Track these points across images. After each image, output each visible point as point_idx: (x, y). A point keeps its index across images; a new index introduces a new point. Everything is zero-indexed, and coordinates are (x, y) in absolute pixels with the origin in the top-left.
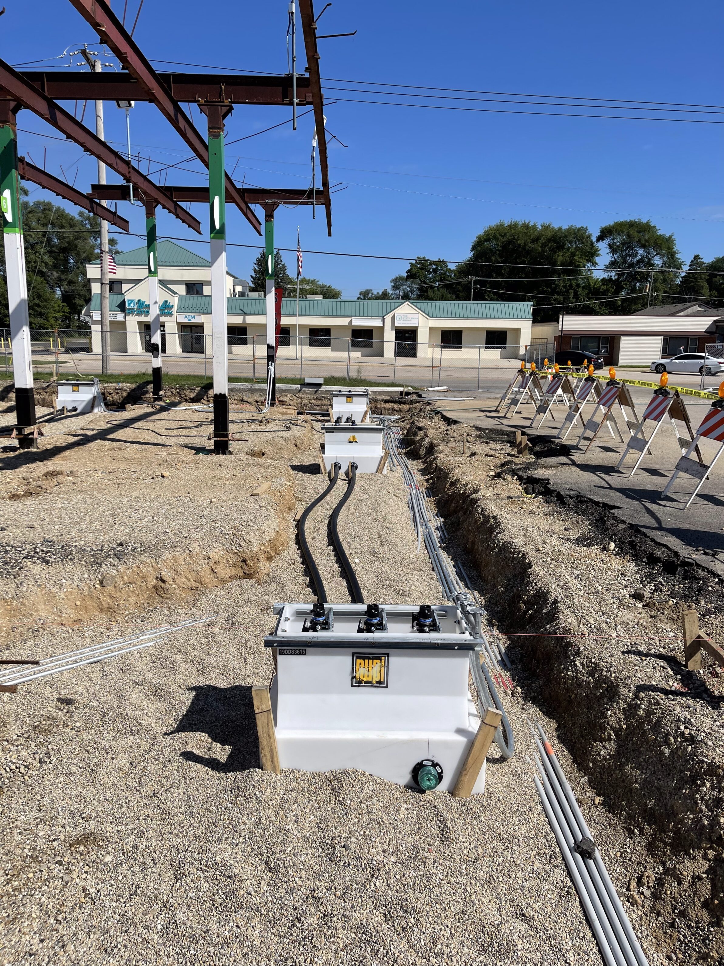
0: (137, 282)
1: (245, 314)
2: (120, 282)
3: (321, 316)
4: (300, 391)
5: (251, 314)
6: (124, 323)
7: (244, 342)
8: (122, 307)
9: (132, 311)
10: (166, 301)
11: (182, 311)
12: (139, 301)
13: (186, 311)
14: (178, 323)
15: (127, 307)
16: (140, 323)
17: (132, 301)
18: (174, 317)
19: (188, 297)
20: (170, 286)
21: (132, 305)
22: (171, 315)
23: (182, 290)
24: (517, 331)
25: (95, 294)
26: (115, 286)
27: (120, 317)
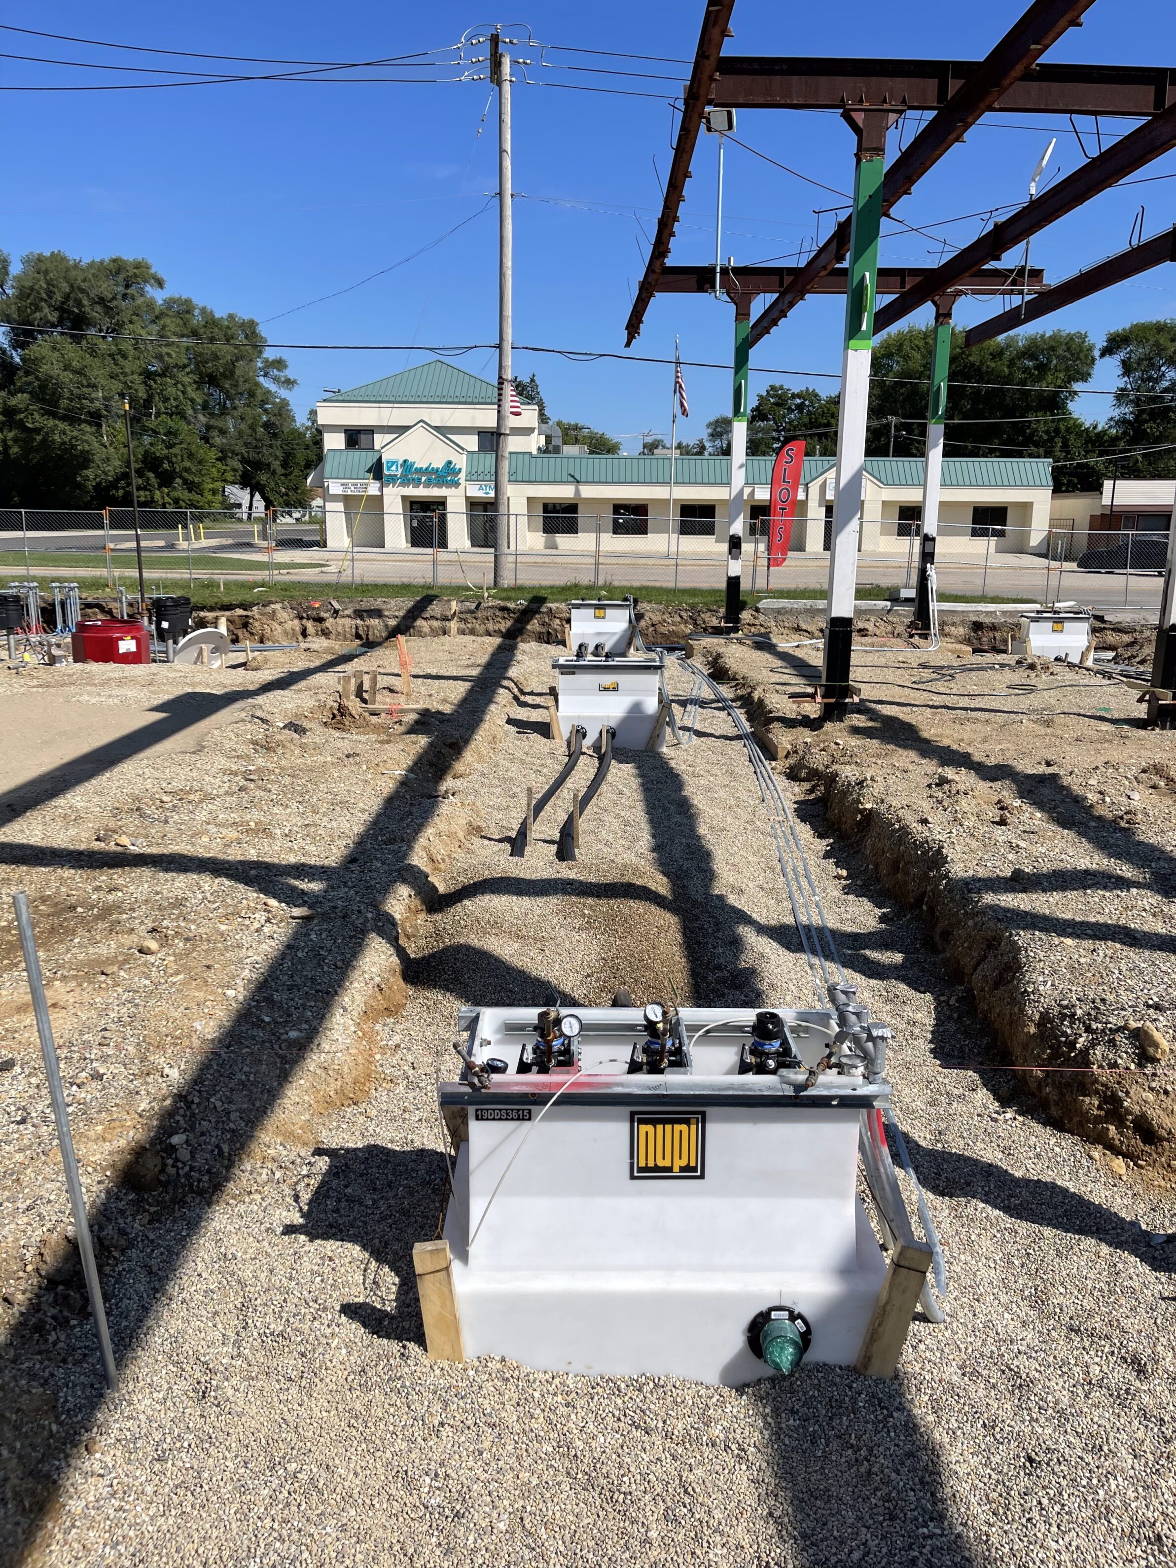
0: (401, 430)
1: (578, 482)
2: (370, 431)
3: (703, 484)
4: (889, 611)
5: (587, 482)
6: (379, 499)
7: (571, 528)
8: (377, 471)
9: (393, 479)
10: (450, 462)
11: (474, 478)
12: (405, 461)
13: (480, 478)
14: (467, 498)
15: (386, 472)
16: (404, 498)
17: (393, 463)
18: (461, 488)
19: (482, 455)
20: (454, 437)
21: (394, 468)
22: (457, 484)
23: (471, 442)
24: (1026, 508)
25: (329, 450)
26: (363, 438)
27: (373, 489)
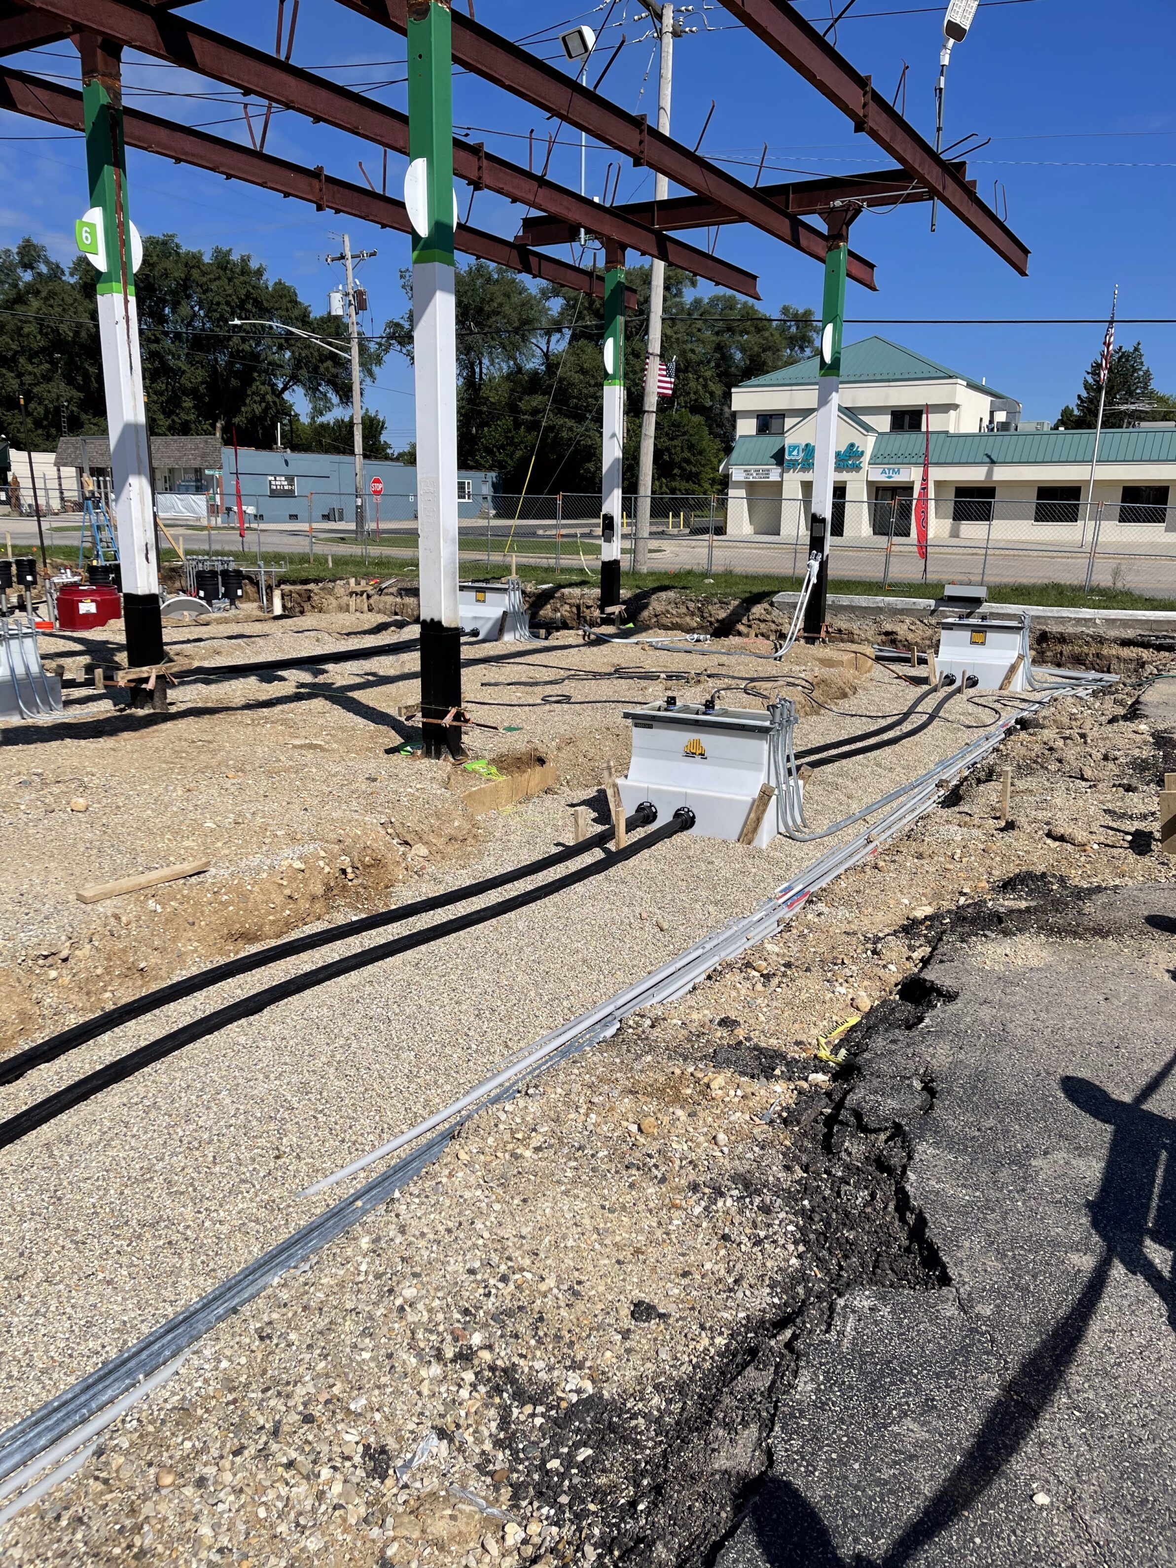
0: (805, 413)
1: (993, 462)
2: (781, 415)
3: (1149, 461)
4: (933, 612)
5: (1005, 463)
6: (779, 485)
7: (985, 515)
8: (779, 458)
9: (793, 464)
10: (852, 445)
11: (878, 461)
12: (807, 445)
13: (885, 461)
14: (870, 484)
15: (787, 457)
16: (804, 484)
17: (795, 447)
18: (863, 473)
19: (893, 436)
20: (864, 418)
21: (795, 453)
22: (857, 468)
23: (883, 423)
25: (741, 437)
26: (774, 423)
27: (774, 475)
